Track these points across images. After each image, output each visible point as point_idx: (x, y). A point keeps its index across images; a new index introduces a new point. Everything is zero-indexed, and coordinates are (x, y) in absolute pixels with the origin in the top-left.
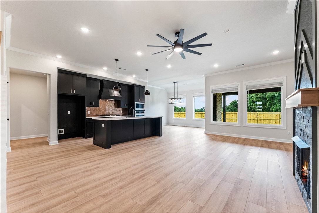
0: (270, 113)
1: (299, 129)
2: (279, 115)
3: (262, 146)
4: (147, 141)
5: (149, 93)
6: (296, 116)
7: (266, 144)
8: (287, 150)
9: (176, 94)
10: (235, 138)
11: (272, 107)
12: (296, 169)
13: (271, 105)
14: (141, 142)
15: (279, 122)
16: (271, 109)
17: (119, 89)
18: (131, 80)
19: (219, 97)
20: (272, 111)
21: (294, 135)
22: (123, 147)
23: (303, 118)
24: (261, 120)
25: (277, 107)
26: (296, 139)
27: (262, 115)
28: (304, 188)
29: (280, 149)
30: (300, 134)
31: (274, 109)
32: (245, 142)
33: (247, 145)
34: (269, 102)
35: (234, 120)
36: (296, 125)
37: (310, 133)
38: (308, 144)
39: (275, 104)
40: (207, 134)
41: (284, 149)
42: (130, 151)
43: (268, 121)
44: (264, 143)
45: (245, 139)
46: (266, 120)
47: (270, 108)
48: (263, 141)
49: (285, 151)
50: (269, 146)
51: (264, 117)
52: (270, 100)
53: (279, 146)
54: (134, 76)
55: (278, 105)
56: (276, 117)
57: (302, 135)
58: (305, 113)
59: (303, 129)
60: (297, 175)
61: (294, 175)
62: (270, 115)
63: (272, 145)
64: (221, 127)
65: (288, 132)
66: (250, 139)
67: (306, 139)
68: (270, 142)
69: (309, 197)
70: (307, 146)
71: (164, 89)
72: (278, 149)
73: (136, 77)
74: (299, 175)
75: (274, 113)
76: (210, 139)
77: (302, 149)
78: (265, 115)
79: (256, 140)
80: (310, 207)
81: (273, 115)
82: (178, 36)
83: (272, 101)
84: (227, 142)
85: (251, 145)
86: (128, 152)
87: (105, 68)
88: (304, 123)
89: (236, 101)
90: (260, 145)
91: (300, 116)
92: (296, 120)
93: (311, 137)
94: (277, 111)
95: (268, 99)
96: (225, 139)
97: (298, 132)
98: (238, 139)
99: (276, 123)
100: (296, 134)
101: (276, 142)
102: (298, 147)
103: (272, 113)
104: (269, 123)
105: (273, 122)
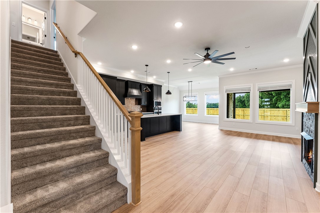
0: (277, 109)
1: (306, 127)
2: (286, 111)
3: (273, 140)
4: (172, 135)
5: (171, 93)
6: (304, 116)
7: (277, 139)
8: (295, 144)
9: (190, 91)
10: (248, 133)
11: (278, 103)
12: (303, 156)
13: (277, 101)
14: (167, 136)
15: (286, 119)
16: (277, 105)
17: (149, 90)
18: (151, 80)
19: (231, 95)
20: (278, 107)
21: (302, 131)
22: (156, 140)
23: (309, 119)
24: (268, 116)
25: (283, 103)
26: (304, 134)
27: (269, 112)
28: (309, 168)
29: (289, 143)
30: (307, 130)
31: (280, 105)
32: (258, 137)
33: (260, 139)
34: (275, 98)
35: (241, 116)
36: (304, 123)
37: (313, 129)
38: (312, 137)
39: (281, 100)
40: (221, 130)
41: (292, 142)
42: (164, 143)
43: (275, 117)
44: (274, 138)
45: (257, 134)
46: (273, 117)
47: (276, 103)
48: (273, 136)
49: (294, 145)
50: (279, 140)
51: (271, 114)
52: (276, 95)
53: (289, 141)
54: (155, 77)
55: (284, 101)
56: (283, 114)
57: (308, 131)
58: (310, 116)
59: (309, 127)
60: (304, 160)
61: (302, 161)
62: (277, 111)
63: (282, 139)
64: (234, 123)
65: (296, 128)
66: (261, 134)
67: (311, 133)
68: (280, 137)
69: (312, 172)
70: (312, 138)
71: (177, 87)
72: (287, 143)
73: (156, 78)
74: (306, 160)
75: (281, 109)
76: (226, 134)
77: (309, 141)
78: (272, 111)
79: (267, 135)
80: (313, 178)
81: (280, 111)
82: (207, 51)
83: (279, 97)
84: (242, 136)
85: (264, 139)
86: (162, 144)
87: (132, 71)
88: (310, 123)
89: (241, 97)
90: (272, 140)
91: (307, 118)
92: (304, 120)
93: (314, 132)
94: (283, 107)
95: (274, 95)
96: (239, 134)
97: (305, 129)
98: (250, 134)
99: (283, 119)
100: (304, 130)
101: (285, 138)
102: (305, 139)
103: (279, 109)
104: (276, 119)
105: (280, 118)
